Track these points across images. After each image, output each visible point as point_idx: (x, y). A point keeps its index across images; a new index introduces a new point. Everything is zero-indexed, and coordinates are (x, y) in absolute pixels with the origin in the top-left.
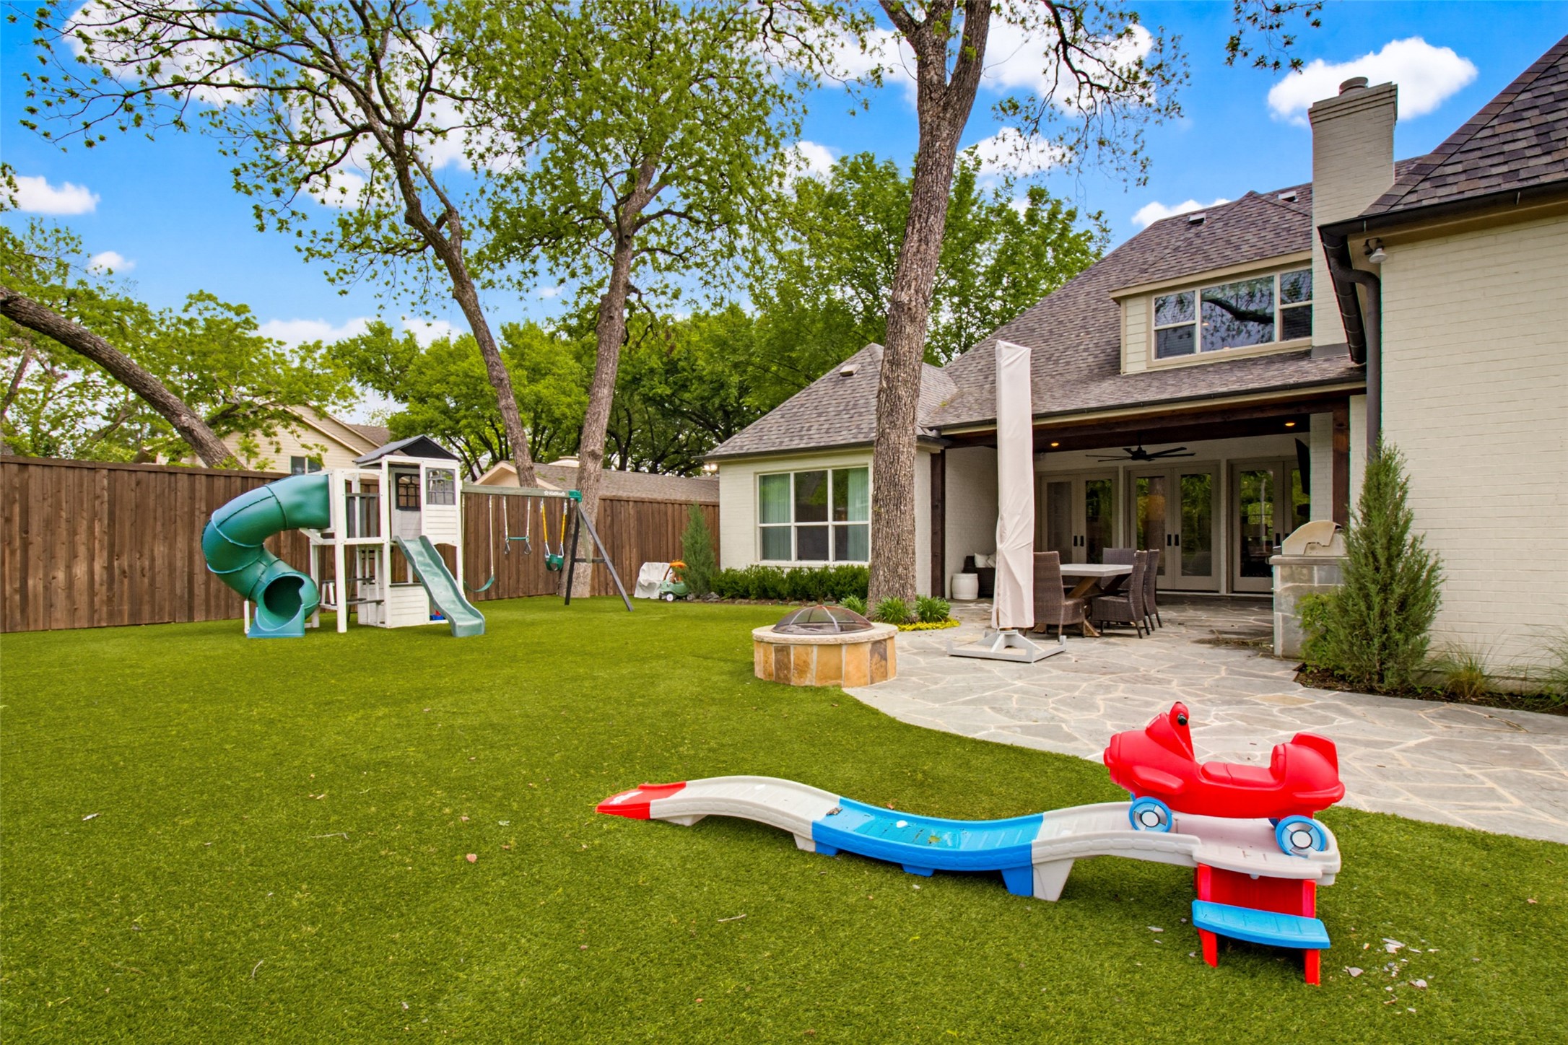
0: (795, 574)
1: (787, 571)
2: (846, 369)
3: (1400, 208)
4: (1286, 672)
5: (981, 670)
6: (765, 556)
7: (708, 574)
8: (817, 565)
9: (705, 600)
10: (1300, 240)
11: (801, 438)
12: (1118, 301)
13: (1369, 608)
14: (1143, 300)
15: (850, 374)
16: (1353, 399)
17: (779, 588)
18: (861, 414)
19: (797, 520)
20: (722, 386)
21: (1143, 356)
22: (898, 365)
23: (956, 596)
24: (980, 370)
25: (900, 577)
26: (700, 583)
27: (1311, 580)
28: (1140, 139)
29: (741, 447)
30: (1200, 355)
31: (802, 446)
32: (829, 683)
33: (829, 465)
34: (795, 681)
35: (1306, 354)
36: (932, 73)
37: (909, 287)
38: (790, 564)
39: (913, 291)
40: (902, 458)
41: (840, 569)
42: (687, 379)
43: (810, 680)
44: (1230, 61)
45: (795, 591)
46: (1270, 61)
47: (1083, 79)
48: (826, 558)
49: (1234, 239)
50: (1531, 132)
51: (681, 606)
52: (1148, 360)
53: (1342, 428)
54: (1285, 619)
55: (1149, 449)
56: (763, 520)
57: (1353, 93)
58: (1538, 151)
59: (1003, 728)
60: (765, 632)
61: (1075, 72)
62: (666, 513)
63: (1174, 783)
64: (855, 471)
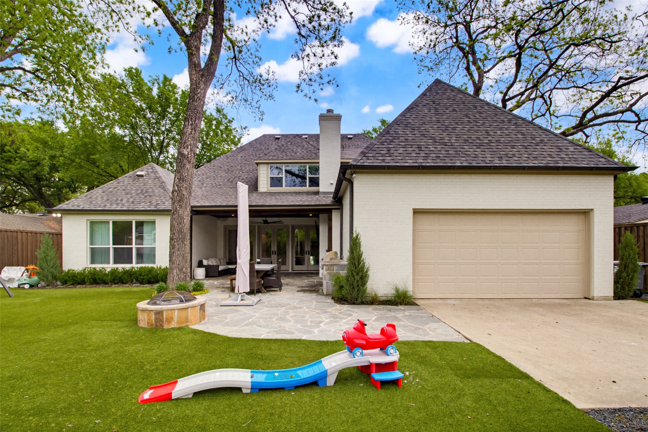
0: (114, 272)
1: (109, 270)
2: (139, 173)
3: (359, 164)
4: (330, 300)
5: (237, 311)
6: (93, 262)
7: (55, 272)
8: (127, 266)
9: (56, 287)
10: (314, 155)
11: (118, 204)
12: (257, 164)
13: (354, 280)
14: (265, 166)
15: (142, 176)
16: (333, 211)
17: (105, 278)
18: (150, 196)
19: (114, 244)
20: (39, 164)
21: (266, 186)
22: (183, 181)
23: (195, 278)
24: (200, 181)
25: (184, 273)
26: (50, 278)
27: (333, 270)
28: (259, 103)
29: (79, 206)
30: (284, 188)
31: (118, 208)
32: (183, 325)
33: (134, 219)
34: (166, 326)
35: (317, 193)
36: (195, 59)
37: (188, 148)
38: (110, 266)
39: (189, 150)
40: (185, 221)
41: (141, 268)
42: (11, 157)
43: (174, 325)
44: (297, 91)
45: (114, 280)
46: (309, 96)
47: (241, 75)
48: (131, 263)
49: (294, 150)
50: (386, 149)
51: (35, 291)
52: (267, 187)
53: (330, 220)
54: (327, 283)
55: (269, 220)
56: (92, 243)
57: (330, 114)
58: (388, 155)
59: (268, 333)
60: (143, 305)
61: (239, 71)
62: (17, 238)
63: (364, 342)
64: (148, 222)
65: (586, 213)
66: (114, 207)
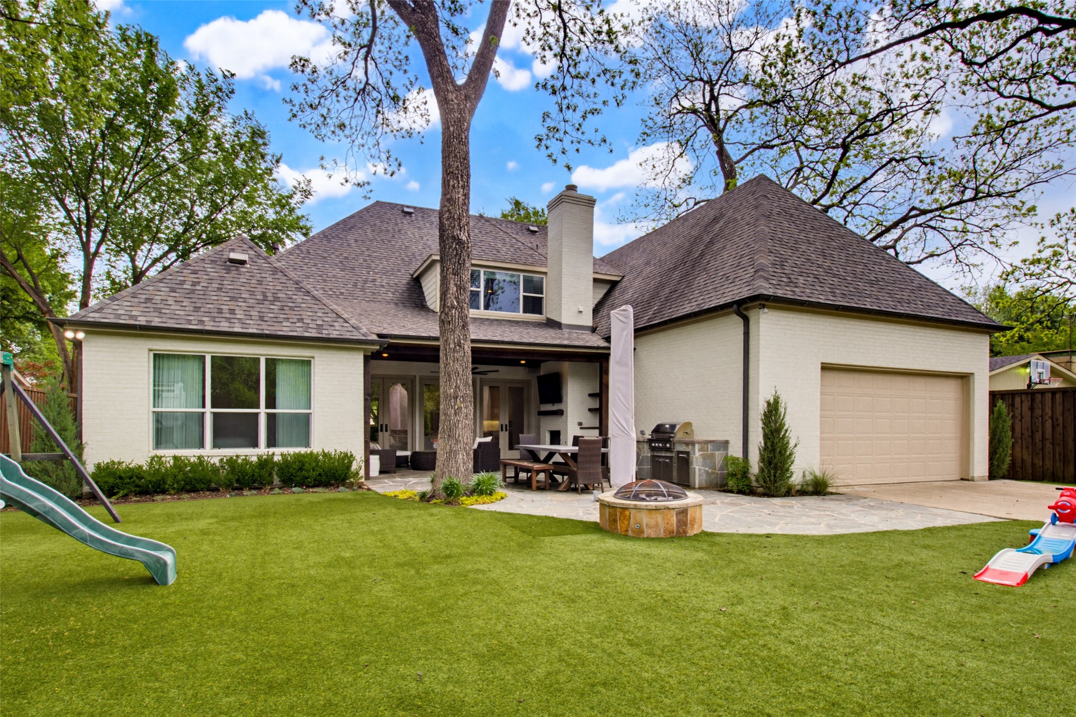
2: (234, 256)
6: (158, 444)
15: (241, 262)
19: (215, 406)
30: (485, 312)
33: (263, 352)
34: (690, 533)
48: (254, 445)
53: (606, 372)
54: (700, 470)
56: (158, 403)
64: (290, 362)
65: (964, 378)
66: (224, 326)
